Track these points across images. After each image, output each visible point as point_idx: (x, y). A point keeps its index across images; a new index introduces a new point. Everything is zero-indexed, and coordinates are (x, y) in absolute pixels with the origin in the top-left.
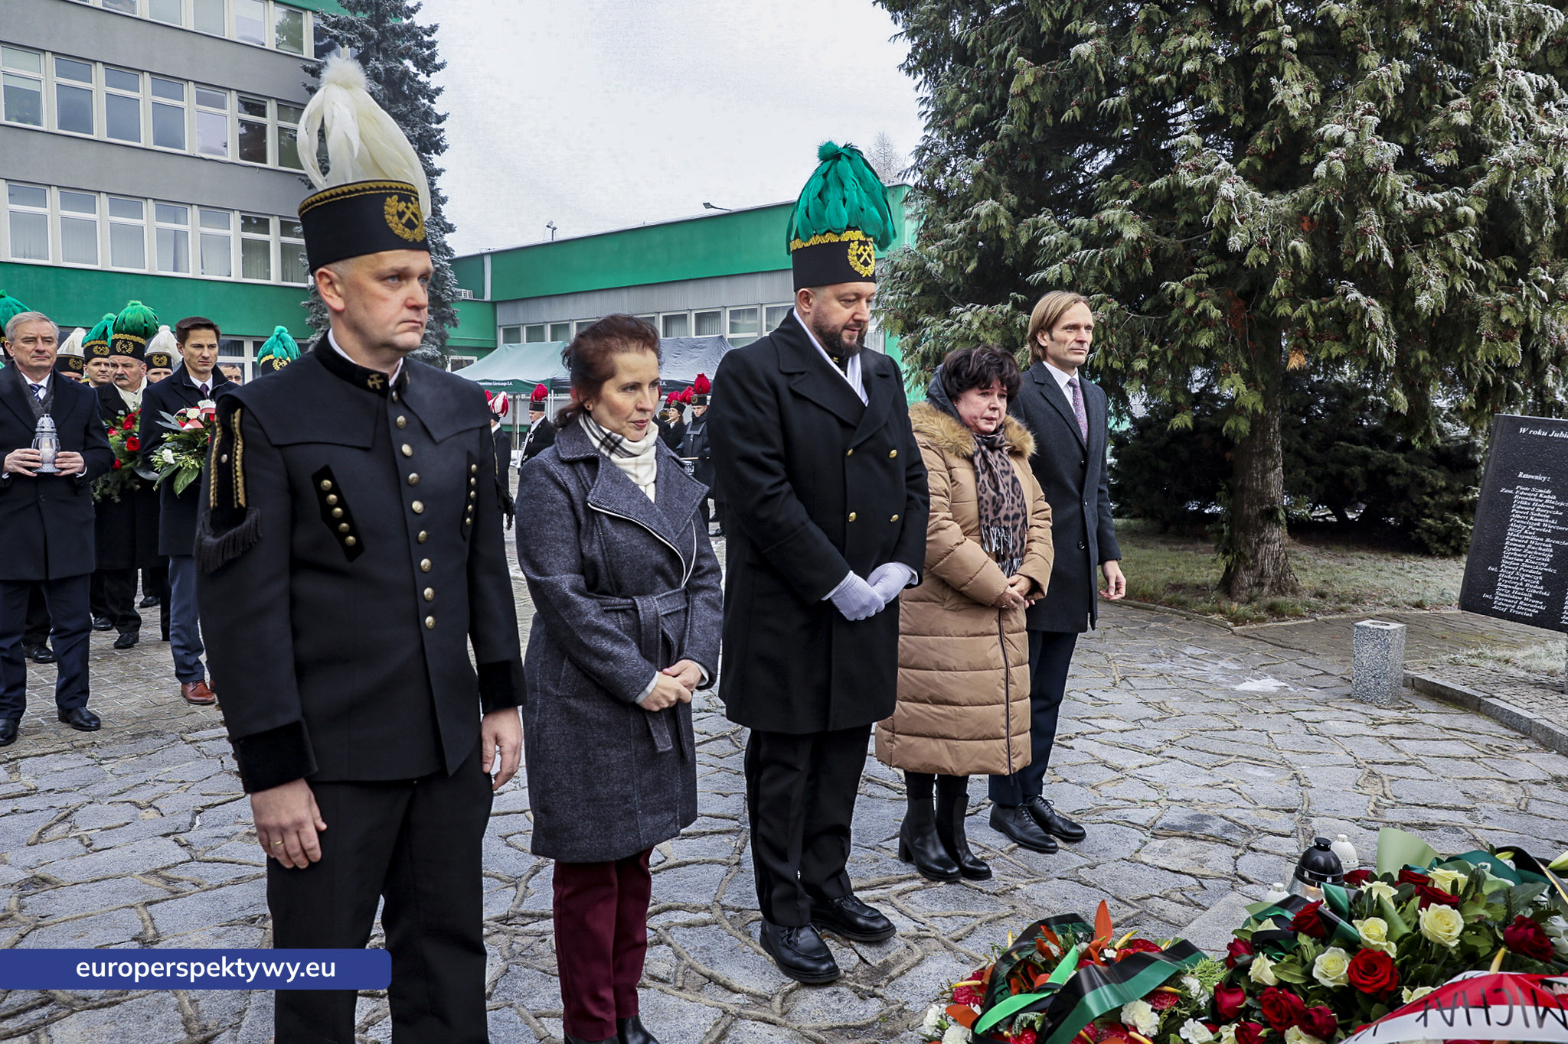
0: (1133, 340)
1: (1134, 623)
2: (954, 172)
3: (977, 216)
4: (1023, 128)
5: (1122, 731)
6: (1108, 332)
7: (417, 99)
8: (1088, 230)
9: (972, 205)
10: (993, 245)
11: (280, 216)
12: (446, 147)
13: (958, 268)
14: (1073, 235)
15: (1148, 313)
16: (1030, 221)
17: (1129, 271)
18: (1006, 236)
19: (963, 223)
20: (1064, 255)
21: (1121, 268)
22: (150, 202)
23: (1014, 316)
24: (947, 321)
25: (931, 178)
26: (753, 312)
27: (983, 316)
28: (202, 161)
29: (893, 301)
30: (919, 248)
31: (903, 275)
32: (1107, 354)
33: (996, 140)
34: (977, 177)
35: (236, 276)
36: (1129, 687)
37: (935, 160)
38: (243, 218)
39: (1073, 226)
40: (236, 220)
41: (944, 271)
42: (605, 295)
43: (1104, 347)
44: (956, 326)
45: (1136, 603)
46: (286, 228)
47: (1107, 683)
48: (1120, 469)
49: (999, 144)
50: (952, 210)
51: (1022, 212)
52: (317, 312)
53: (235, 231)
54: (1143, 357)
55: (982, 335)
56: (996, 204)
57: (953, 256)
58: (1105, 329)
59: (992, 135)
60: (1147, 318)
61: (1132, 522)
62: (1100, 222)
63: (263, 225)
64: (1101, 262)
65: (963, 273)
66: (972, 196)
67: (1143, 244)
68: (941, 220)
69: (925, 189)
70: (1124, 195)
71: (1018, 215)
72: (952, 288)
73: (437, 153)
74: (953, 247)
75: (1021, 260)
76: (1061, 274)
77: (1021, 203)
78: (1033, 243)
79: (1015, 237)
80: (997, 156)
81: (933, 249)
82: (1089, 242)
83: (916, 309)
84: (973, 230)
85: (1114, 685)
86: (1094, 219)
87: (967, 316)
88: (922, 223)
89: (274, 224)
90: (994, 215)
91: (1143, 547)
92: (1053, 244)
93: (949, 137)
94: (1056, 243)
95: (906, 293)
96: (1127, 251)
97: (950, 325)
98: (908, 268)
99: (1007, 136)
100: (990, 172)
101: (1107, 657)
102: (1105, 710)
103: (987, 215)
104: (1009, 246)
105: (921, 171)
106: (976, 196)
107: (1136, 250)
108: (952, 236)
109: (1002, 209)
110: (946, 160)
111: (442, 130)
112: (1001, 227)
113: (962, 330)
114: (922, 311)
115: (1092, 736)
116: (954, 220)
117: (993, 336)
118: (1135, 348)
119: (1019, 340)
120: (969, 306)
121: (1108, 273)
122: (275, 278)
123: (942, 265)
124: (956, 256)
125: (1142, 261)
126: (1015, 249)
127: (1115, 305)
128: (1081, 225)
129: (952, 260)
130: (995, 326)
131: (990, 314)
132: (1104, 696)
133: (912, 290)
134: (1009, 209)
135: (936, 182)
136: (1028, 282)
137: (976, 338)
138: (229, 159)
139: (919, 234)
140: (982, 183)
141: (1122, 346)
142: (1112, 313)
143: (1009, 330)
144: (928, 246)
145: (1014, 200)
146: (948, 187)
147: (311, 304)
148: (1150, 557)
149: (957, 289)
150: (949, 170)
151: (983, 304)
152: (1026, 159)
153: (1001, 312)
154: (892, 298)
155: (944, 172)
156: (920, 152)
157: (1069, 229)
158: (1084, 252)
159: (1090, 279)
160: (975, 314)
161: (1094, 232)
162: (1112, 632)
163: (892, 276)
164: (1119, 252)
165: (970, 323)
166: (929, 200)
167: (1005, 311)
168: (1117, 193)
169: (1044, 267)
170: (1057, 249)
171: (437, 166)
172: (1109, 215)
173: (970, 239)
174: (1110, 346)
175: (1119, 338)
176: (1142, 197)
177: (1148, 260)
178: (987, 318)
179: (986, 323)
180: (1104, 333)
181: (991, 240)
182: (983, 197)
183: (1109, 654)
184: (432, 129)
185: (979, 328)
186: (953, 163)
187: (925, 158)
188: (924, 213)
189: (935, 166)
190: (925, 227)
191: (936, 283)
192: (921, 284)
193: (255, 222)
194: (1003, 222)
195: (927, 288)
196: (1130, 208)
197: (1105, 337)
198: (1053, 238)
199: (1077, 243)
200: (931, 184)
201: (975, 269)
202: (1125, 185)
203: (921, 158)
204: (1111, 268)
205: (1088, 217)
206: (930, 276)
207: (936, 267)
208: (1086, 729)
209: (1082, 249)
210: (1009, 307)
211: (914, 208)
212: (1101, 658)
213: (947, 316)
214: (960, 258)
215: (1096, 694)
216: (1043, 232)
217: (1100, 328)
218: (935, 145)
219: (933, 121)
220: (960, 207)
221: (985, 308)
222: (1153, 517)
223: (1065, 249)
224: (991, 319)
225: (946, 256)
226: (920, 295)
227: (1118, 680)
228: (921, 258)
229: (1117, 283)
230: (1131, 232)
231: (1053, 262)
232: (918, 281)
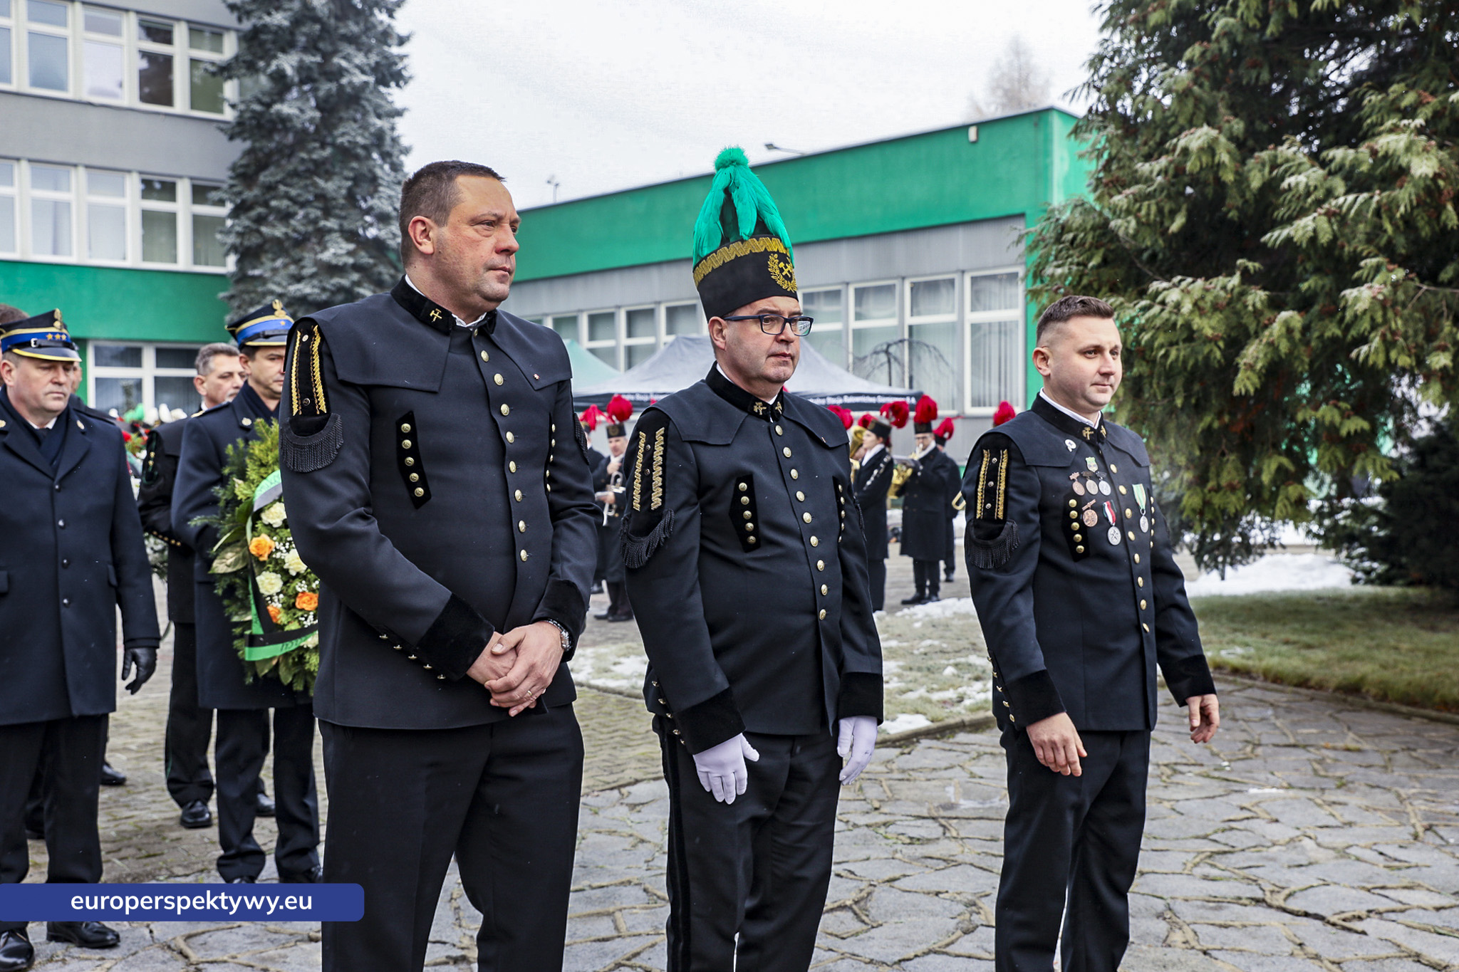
0: (1427, 325)
1: (1433, 744)
2: (1147, 86)
3: (1185, 151)
4: (1253, 22)
5: (1438, 909)
6: (1390, 314)
7: (372, 14)
8: (1356, 164)
9: (1177, 135)
10: (1210, 191)
11: (192, 178)
12: (410, 78)
13: (1158, 225)
14: (1330, 173)
15: (1450, 283)
16: (1265, 155)
17: (1421, 223)
18: (1229, 177)
19: (1163, 161)
20: (1319, 203)
21: (1408, 221)
22: (24, 164)
23: (1243, 294)
24: (1144, 303)
25: (1112, 99)
26: (834, 295)
27: (1197, 294)
28: (89, 108)
29: (1061, 276)
30: (1099, 199)
31: (1074, 238)
32: (1388, 345)
33: (1209, 41)
34: (1183, 96)
35: (133, 259)
36: (1439, 841)
37: (1118, 74)
38: (144, 181)
39: (1331, 161)
40: (133, 185)
41: (1137, 231)
42: (627, 276)
43: (1383, 336)
44: (1157, 309)
45: (1434, 714)
46: (200, 193)
47: (1404, 834)
48: (1391, 514)
49: (1214, 46)
50: (1145, 143)
51: (1250, 143)
52: (239, 307)
53: (131, 200)
54: (1444, 349)
55: (1197, 322)
56: (1214, 133)
57: (1149, 209)
58: (1384, 308)
59: (1204, 33)
60: (1448, 291)
61: (1411, 591)
62: (1374, 153)
63: (168, 190)
64: (1378, 213)
65: (1164, 232)
66: (1173, 123)
67: (1441, 183)
68: (1131, 159)
69: (1104, 114)
70: (1410, 113)
71: (1245, 147)
72: (1145, 255)
73: (398, 85)
74: (1149, 196)
75: (1251, 211)
76: (1315, 231)
77: (1250, 130)
78: (1272, 187)
79: (1241, 179)
80: (1211, 63)
81: (1120, 200)
82: (1356, 183)
83: (1095, 285)
84: (1179, 171)
85: (1416, 837)
86: (1364, 150)
87: (1173, 296)
88: (1102, 162)
89: (184, 189)
90: (1210, 149)
91: (1433, 629)
92: (1302, 187)
93: (1139, 40)
94: (1307, 186)
95: (1078, 264)
96: (1418, 196)
97: (1145, 309)
98: (1082, 228)
99: (1227, 34)
100: (1201, 86)
101: (1399, 796)
102: (1406, 877)
103: (1201, 149)
104: (1233, 192)
105: (1099, 90)
106: (1182, 121)
107: (1431, 194)
108: (1148, 180)
109: (1223, 139)
110: (1134, 71)
111: (406, 56)
112: (1220, 165)
113: (1165, 315)
114: (1104, 289)
115: (1392, 916)
116: (1148, 158)
117: (1214, 322)
118: (1431, 336)
119: (1252, 328)
120: (1177, 279)
121: (1388, 227)
122: (184, 262)
123: (1133, 223)
124: (1154, 209)
125: (1440, 209)
126: (1243, 196)
127: (1398, 274)
128: (1344, 159)
129: (1148, 214)
130: (1216, 307)
131: (1207, 290)
132: (1401, 854)
133: (1089, 259)
134: (1232, 138)
135: (1119, 104)
136: (1265, 244)
137: (1187, 326)
138: (124, 102)
139: (1099, 179)
140: (1190, 103)
141: (1411, 332)
142: (1395, 285)
143: (1237, 313)
144: (1111, 196)
145: (1238, 126)
146: (1138, 112)
147: (232, 297)
148: (1447, 643)
149: (1154, 256)
150: (1138, 86)
151: (1196, 276)
152: (1255, 65)
153: (1224, 288)
154: (1059, 271)
155: (1130, 89)
156: (1096, 62)
157: (1324, 164)
158: (1351, 198)
159: (1361, 236)
160: (1186, 292)
161: (1364, 168)
162: (1402, 758)
163: (1058, 240)
164: (1404, 196)
165: (1178, 306)
166: (1111, 129)
167: (1230, 286)
168: (1398, 110)
169: (1290, 220)
170: (1308, 194)
171: (398, 105)
172: (1388, 142)
173: (1173, 185)
174: (1394, 333)
175: (1406, 322)
176: (1437, 115)
177: (1450, 207)
178: (1202, 298)
179: (1201, 304)
180: (1385, 315)
181: (1206, 184)
182: (1191, 124)
183: (1403, 792)
184: (392, 56)
185: (1192, 312)
186: (1144, 76)
187: (1103, 71)
188: (1104, 148)
189: (1119, 82)
190: (1107, 167)
191: (1124, 249)
192: (1101, 251)
193: (157, 187)
194: (1224, 157)
195: (1111, 256)
196: (1420, 131)
197: (1386, 321)
198: (1302, 179)
199: (1339, 184)
200: (1114, 109)
201: (1183, 228)
202: (1410, 99)
203: (1096, 71)
204: (1391, 219)
205: (1355, 146)
206: (1114, 237)
207: (1124, 226)
208: (1383, 904)
209: (1347, 193)
210: (1235, 280)
211: (1091, 142)
212: (1390, 798)
213: (1142, 294)
214: (1160, 211)
215: (1391, 851)
216: (1286, 171)
217: (1378, 307)
218: (1118, 51)
219: (1111, 17)
220: (1158, 138)
221: (1200, 282)
222: (1445, 584)
223: (1320, 194)
224: (1209, 298)
225: (1139, 210)
226: (1098, 267)
227: (1420, 830)
228: (1101, 214)
229: (1401, 241)
230: (1424, 166)
231: (1303, 212)
232: (1096, 246)
